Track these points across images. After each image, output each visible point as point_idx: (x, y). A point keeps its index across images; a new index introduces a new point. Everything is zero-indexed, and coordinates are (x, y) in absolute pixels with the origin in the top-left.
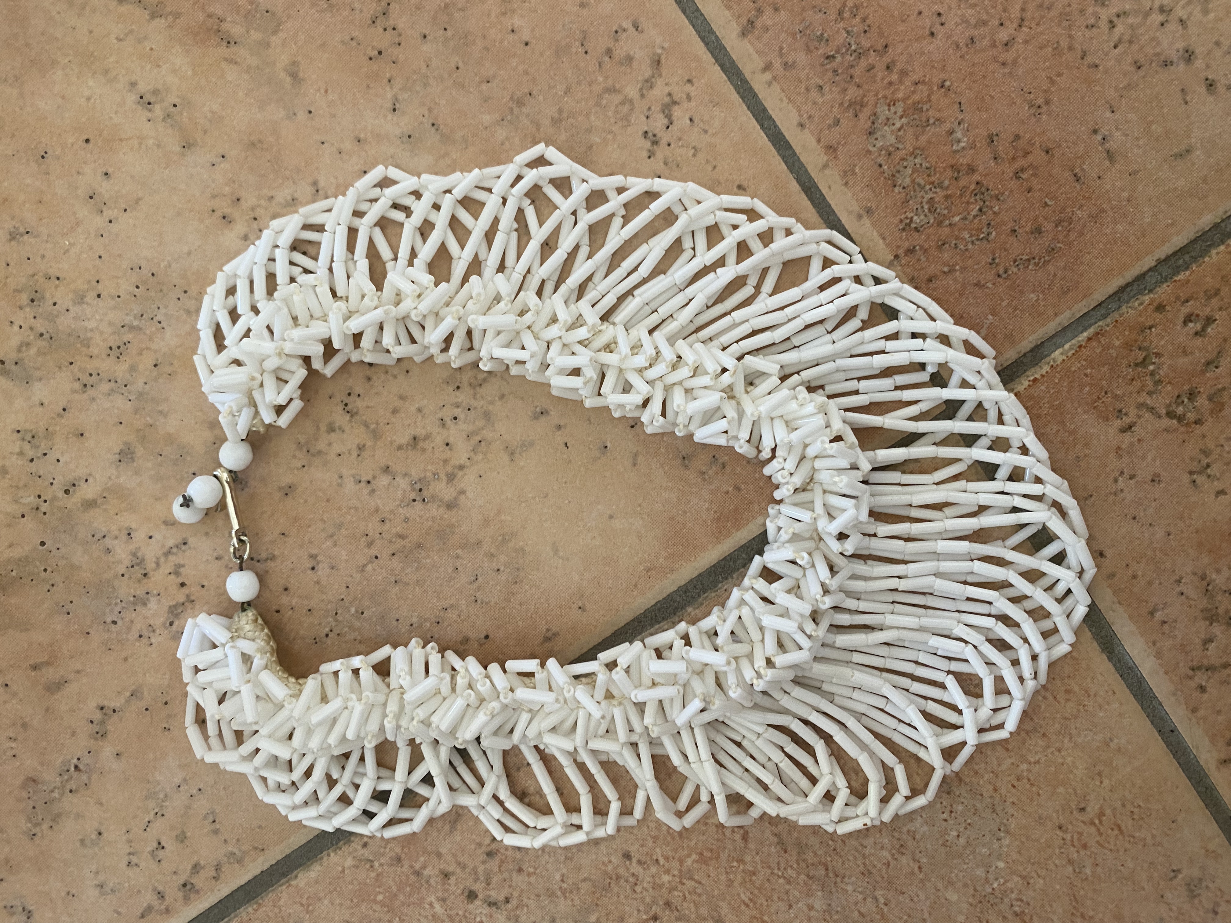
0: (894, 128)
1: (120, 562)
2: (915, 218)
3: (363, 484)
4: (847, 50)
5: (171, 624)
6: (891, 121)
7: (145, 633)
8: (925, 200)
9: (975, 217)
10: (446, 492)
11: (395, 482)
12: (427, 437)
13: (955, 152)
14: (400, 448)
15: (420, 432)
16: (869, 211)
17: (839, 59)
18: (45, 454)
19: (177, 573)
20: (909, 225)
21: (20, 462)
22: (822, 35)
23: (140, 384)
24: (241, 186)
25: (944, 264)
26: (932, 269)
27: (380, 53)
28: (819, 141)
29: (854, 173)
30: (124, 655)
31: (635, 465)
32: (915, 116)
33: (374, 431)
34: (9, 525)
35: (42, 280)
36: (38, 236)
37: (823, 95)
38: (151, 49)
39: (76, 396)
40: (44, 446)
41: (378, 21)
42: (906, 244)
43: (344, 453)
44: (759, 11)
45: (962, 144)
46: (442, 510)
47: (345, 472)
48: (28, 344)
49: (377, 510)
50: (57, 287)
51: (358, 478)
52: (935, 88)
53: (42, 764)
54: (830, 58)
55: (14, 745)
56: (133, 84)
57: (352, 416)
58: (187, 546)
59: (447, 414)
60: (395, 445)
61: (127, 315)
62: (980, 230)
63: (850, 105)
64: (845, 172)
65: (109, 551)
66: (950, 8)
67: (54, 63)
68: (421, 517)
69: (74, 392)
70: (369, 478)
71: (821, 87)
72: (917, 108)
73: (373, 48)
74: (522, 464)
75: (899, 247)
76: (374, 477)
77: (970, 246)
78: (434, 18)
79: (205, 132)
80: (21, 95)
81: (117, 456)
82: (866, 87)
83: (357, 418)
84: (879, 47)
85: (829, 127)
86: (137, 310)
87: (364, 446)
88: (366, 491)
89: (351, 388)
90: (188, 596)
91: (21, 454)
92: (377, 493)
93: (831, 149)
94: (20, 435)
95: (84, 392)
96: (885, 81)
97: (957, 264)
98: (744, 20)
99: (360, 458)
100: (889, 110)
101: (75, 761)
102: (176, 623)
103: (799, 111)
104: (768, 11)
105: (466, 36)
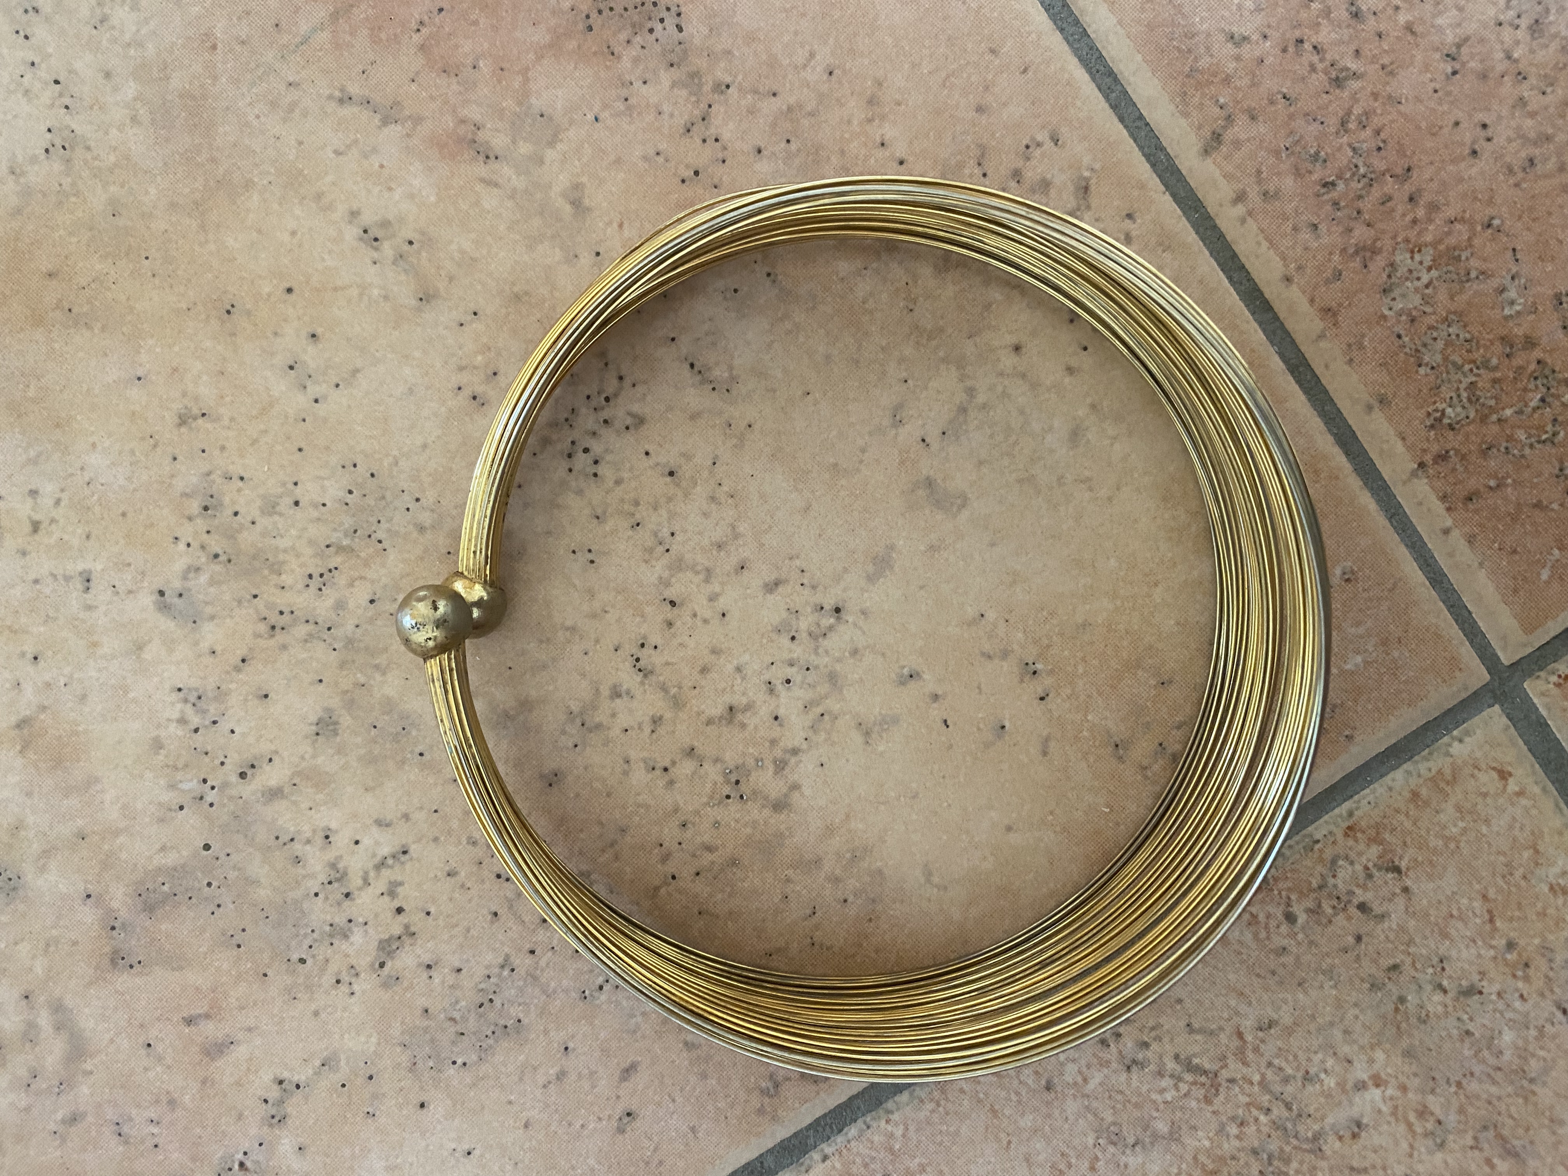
0: (1418, 284)
1: (313, 876)
2: (1449, 411)
3: (658, 772)
4: (1354, 174)
5: (382, 965)
6: (1415, 274)
7: (345, 978)
8: (1463, 386)
9: (1535, 409)
10: (774, 787)
11: (702, 771)
12: (749, 707)
13: (1507, 318)
14: (709, 722)
15: (739, 700)
16: (1383, 401)
17: (1341, 186)
18: (215, 722)
19: (392, 893)
20: (1439, 420)
21: (180, 733)
22: (1317, 153)
23: (350, 627)
24: (499, 354)
25: (1490, 476)
26: (1473, 483)
27: (696, 173)
28: (1312, 301)
29: (1361, 347)
30: (313, 1007)
31: (1045, 753)
32: (1450, 268)
33: (674, 697)
34: (161, 820)
35: (219, 481)
36: (218, 419)
37: (1318, 237)
38: (382, 166)
39: (262, 643)
40: (213, 710)
41: (694, 129)
42: (1435, 448)
43: (632, 728)
44: (1229, 119)
45: (1518, 308)
46: (766, 812)
47: (633, 755)
48: (198, 569)
49: (676, 810)
50: (239, 490)
51: (651, 764)
52: (1479, 228)
53: (194, 1159)
54: (1328, 185)
55: (155, 1130)
56: (354, 214)
57: (645, 676)
58: (407, 856)
59: (778, 674)
60: (704, 718)
61: (335, 530)
62: (1542, 429)
63: (1357, 252)
64: (1349, 345)
65: (298, 860)
66: (1500, 118)
67: (248, 185)
68: (737, 821)
69: (257, 636)
70: (667, 763)
71: (1315, 227)
72: (1452, 256)
73: (687, 166)
74: (881, 748)
75: (1424, 451)
76: (674, 763)
77: (1527, 451)
78: (774, 125)
79: (451, 279)
80: (203, 227)
81: (314, 728)
82: (1380, 226)
83: (653, 678)
84: (1399, 171)
85: (1327, 282)
86: (348, 522)
87: (661, 718)
88: (661, 783)
89: (645, 637)
90: (407, 927)
91: (182, 721)
92: (677, 785)
93: (1328, 312)
94: (181, 694)
95: (273, 636)
96: (1408, 218)
97: (1508, 476)
98: (1207, 132)
99: (654, 736)
100: (1412, 258)
101: (240, 1156)
102: (389, 964)
103: (1284, 258)
104: (1242, 120)
105: (817, 152)
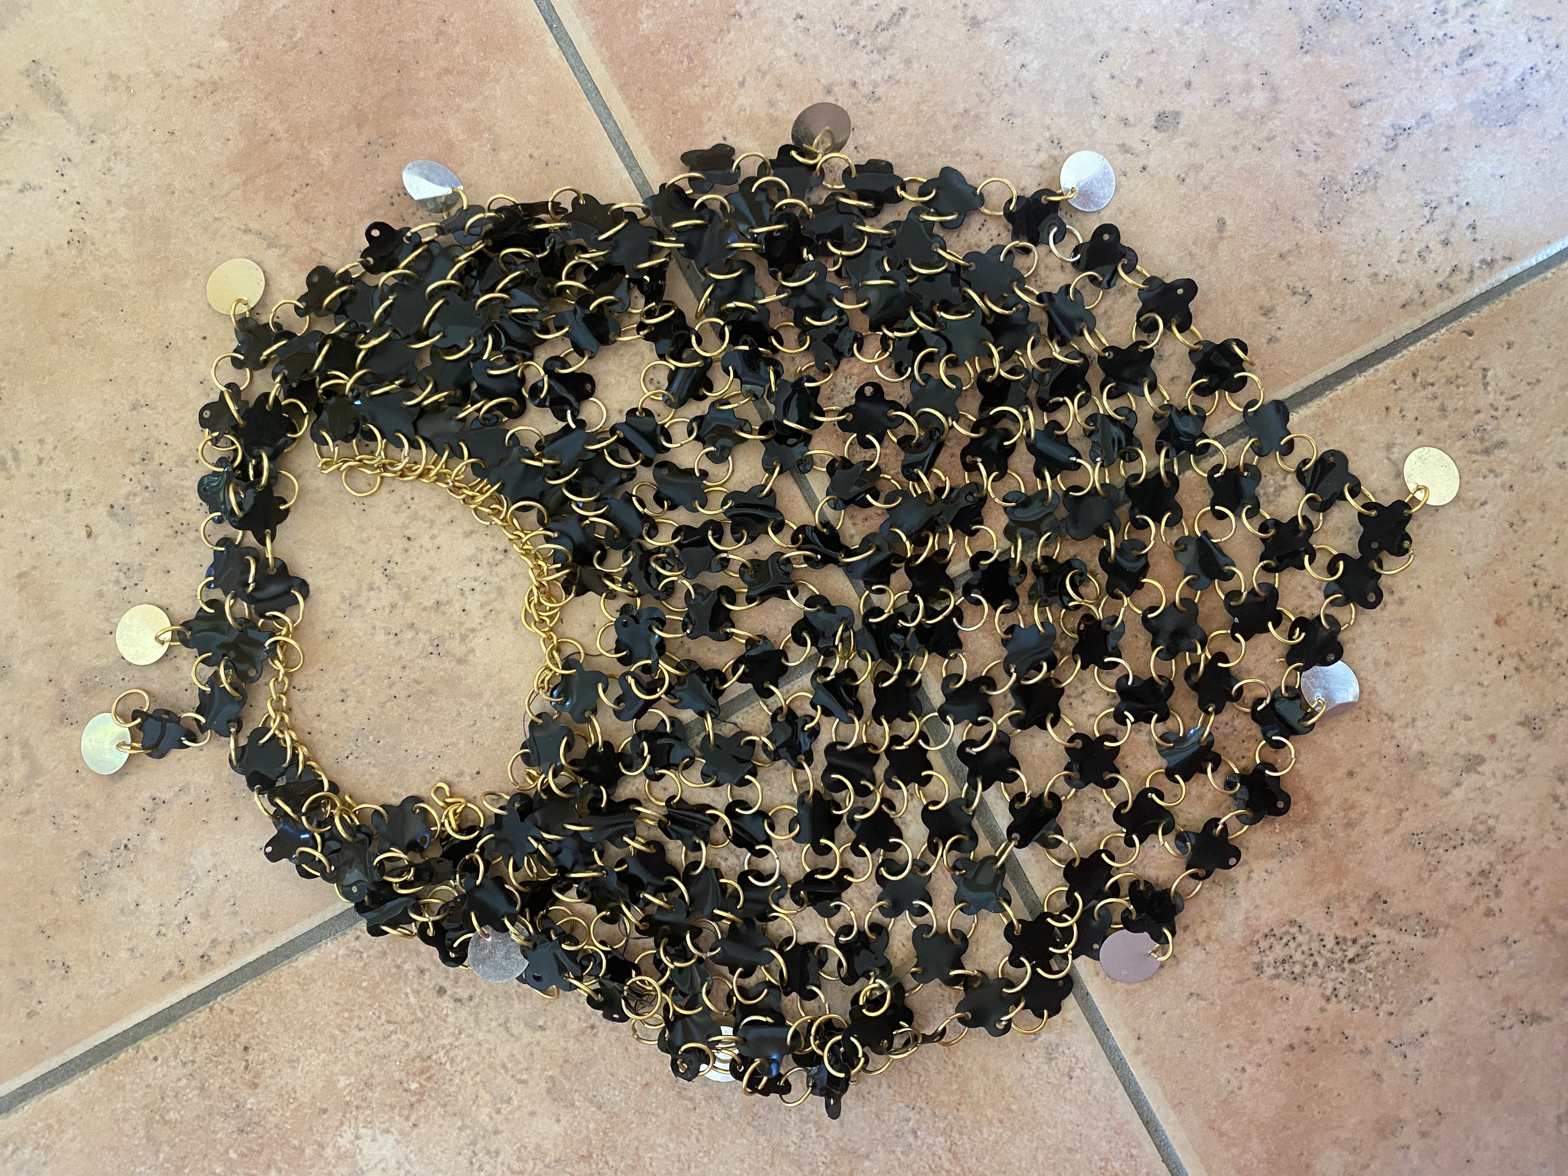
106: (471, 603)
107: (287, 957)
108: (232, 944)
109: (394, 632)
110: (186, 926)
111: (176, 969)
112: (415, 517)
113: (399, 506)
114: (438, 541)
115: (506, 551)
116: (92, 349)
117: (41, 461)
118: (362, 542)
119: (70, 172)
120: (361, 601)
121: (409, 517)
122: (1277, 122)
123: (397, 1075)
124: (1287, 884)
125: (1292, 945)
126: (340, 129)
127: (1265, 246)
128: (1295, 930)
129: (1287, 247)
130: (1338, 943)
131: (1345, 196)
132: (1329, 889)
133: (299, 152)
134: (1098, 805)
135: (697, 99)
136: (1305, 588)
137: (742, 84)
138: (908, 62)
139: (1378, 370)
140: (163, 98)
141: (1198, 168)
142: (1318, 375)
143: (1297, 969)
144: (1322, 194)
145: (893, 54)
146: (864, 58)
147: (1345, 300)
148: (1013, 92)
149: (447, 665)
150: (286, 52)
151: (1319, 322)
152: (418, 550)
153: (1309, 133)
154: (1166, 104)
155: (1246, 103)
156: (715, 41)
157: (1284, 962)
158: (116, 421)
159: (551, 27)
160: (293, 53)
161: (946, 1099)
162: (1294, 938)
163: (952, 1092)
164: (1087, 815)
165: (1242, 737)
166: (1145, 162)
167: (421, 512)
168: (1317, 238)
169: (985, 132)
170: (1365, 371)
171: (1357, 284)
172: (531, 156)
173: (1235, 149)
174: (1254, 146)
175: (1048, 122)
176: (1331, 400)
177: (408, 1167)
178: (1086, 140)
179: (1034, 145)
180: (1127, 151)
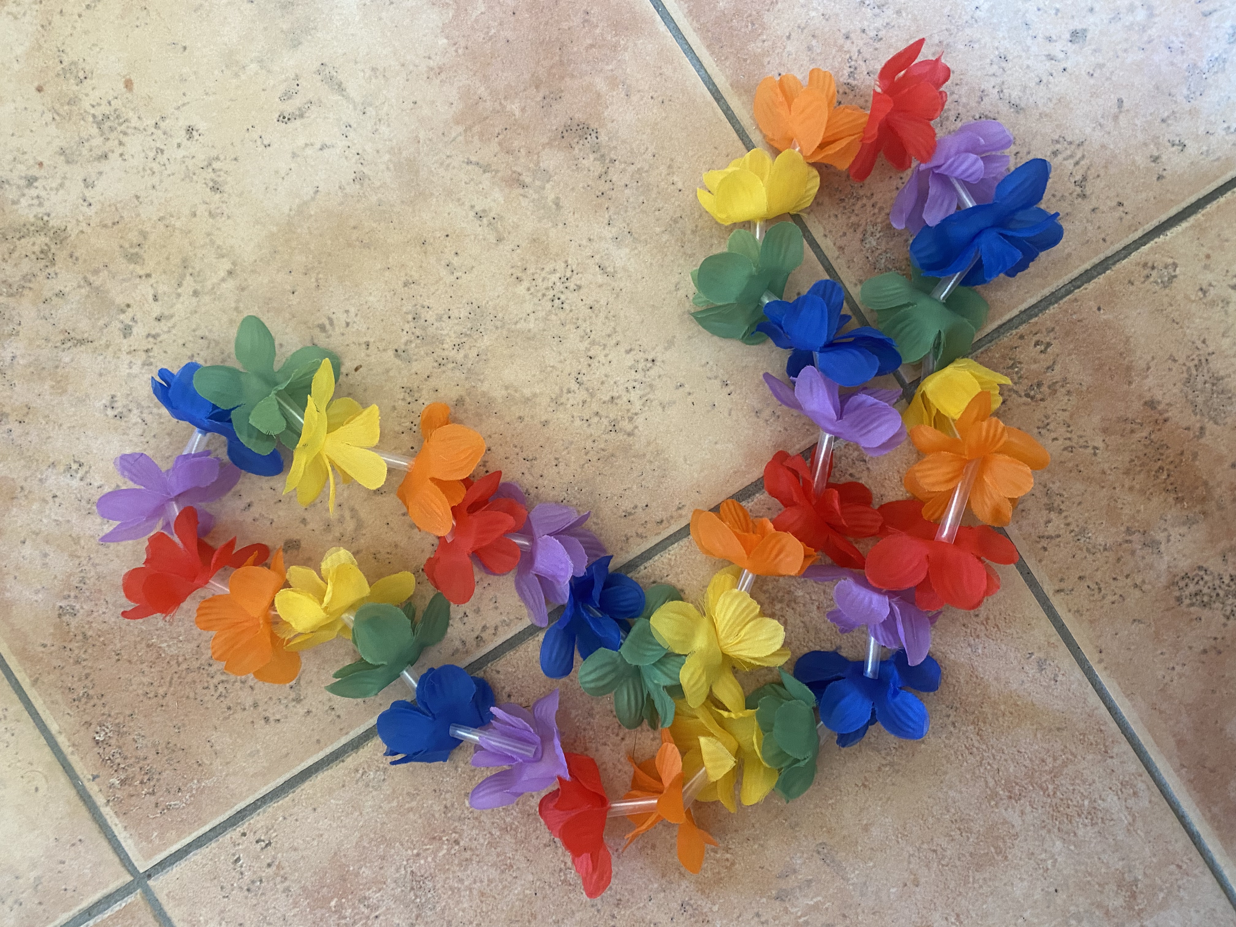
106: (634, 396)
107: (531, 634)
108: (496, 628)
109: (585, 418)
110: (466, 619)
111: (460, 647)
112: (593, 343)
113: (583, 337)
114: (610, 357)
115: (653, 361)
116: (375, 249)
117: (348, 324)
118: (561, 362)
119: (352, 134)
120: (563, 400)
121: (590, 344)
122: (1154, 30)
123: (609, 707)
124: (1195, 542)
125: (1201, 583)
126: (525, 90)
127: (1151, 114)
128: (1202, 573)
129: (1166, 114)
130: (1232, 580)
131: (1204, 76)
132: (1224, 544)
133: (498, 108)
134: (1062, 498)
135: (759, 50)
136: (1193, 343)
137: (789, 37)
138: (899, 12)
139: (1234, 192)
140: (407, 80)
141: (1101, 66)
142: (1193, 199)
143: (1206, 599)
144: (1189, 77)
145: (889, 8)
146: (869, 12)
147: (1209, 147)
148: (971, 26)
149: (621, 438)
150: (485, 43)
151: (1192, 163)
152: (597, 364)
153: (1177, 36)
154: (1077, 25)
155: (1131, 19)
156: (768, 10)
157: (1196, 594)
158: (395, 294)
159: (658, 11)
160: (490, 44)
161: (973, 700)
162: (1202, 579)
163: (977, 696)
164: (1055, 505)
165: (1157, 446)
166: (1065, 66)
167: (597, 340)
168: (1187, 107)
169: (954, 55)
170: (1225, 193)
171: (1216, 135)
172: (652, 98)
173: (1126, 51)
174: (1139, 48)
175: (996, 44)
176: (1203, 215)
177: (620, 767)
178: (1024, 54)
179: (988, 61)
180: (1052, 59)
